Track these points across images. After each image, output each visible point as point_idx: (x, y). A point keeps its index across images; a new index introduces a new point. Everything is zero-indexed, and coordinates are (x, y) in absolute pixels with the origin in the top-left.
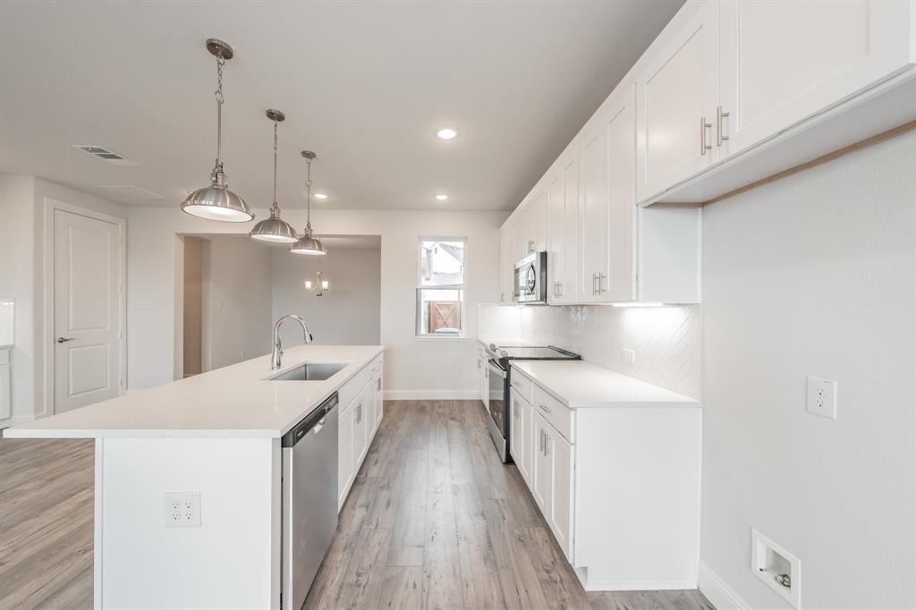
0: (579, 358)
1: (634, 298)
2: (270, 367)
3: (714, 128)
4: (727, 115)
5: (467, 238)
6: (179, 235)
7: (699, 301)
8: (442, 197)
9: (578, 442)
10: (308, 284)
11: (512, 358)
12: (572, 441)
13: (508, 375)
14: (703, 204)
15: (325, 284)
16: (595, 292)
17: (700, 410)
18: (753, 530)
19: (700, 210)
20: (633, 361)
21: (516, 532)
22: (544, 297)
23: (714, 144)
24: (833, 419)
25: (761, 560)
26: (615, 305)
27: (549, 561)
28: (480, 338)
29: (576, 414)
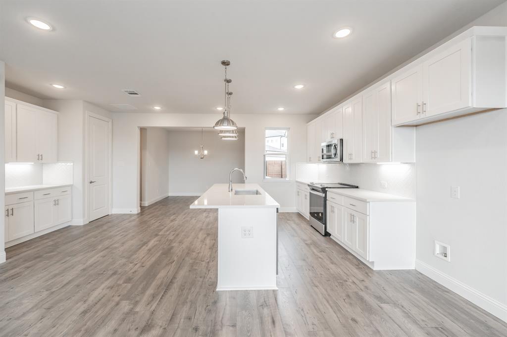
0: (357, 187)
1: (391, 161)
2: (228, 190)
3: (421, 107)
4: (425, 104)
5: (289, 128)
6: (138, 127)
7: (415, 161)
8: (281, 109)
9: (370, 215)
10: (196, 152)
11: (327, 188)
12: (368, 214)
13: (326, 195)
14: (416, 126)
15: (206, 152)
16: (372, 158)
17: (415, 203)
18: (435, 241)
19: (415, 128)
20: (386, 186)
21: (340, 256)
22: (342, 159)
23: (421, 112)
24: (458, 199)
25: (438, 250)
26: (378, 163)
27: (357, 263)
28: (297, 180)
29: (369, 205)
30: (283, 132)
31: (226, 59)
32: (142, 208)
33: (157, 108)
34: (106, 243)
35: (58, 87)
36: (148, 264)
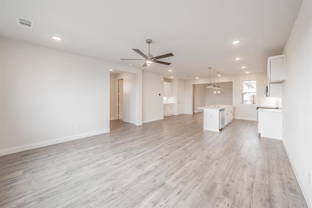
6: (192, 84)
7: (282, 97)
8: (247, 73)
10: (215, 92)
15: (219, 92)
19: (281, 83)
30: (255, 81)
31: (210, 67)
32: (194, 113)
33: (197, 78)
34: (183, 119)
35: (172, 77)
36: (190, 124)
